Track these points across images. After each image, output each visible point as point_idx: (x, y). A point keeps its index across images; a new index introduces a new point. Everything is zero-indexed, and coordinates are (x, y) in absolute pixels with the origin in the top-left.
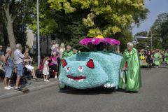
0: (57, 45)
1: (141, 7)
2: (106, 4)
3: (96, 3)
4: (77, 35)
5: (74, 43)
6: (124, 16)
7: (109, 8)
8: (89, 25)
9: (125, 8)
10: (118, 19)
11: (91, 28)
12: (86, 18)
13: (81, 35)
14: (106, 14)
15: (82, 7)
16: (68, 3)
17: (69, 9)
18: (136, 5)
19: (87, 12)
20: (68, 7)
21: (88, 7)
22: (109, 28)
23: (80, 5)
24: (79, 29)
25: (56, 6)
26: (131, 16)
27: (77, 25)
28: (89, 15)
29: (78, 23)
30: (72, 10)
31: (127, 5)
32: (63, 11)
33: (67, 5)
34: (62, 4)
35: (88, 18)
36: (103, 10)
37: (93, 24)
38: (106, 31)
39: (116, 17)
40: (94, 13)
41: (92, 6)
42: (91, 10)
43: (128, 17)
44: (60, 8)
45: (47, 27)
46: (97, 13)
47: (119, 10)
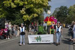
0: (7, 23)
1: (46, 5)
2: (31, 4)
4: (18, 18)
5: (16, 22)
6: (39, 9)
8: (23, 14)
9: (40, 5)
10: (37, 10)
11: (24, 14)
12: (22, 10)
13: (20, 18)
14: (31, 8)
15: (20, 5)
16: (13, 3)
17: (13, 6)
18: (44, 4)
20: (13, 5)
21: (22, 5)
22: (33, 14)
23: (19, 4)
24: (18, 15)
25: (7, 5)
26: (42, 9)
27: (18, 13)
28: (23, 9)
29: (18, 12)
30: (15, 6)
32: (10, 7)
33: (12, 4)
34: (10, 3)
35: (23, 10)
37: (25, 13)
38: (31, 16)
40: (25, 8)
41: (24, 4)
42: (24, 6)
43: (41, 9)
44: (9, 5)
45: (3, 14)
46: (27, 8)
47: (37, 6)
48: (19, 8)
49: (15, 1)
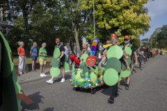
2: (128, 24)
3: (123, 23)
6: (138, 30)
7: (129, 26)
11: (119, 36)
12: (117, 31)
15: (115, 26)
17: (108, 27)
19: (117, 28)
21: (118, 25)
22: (130, 36)
23: (113, 25)
25: (101, 26)
26: (142, 29)
30: (110, 27)
31: (139, 24)
33: (107, 25)
34: (104, 24)
36: (126, 27)
37: (120, 34)
39: (133, 30)
40: (121, 29)
41: (120, 25)
42: (120, 27)
43: (140, 30)
44: (104, 27)
46: (123, 29)
47: (135, 27)
48: (114, 29)
49: (110, 22)
